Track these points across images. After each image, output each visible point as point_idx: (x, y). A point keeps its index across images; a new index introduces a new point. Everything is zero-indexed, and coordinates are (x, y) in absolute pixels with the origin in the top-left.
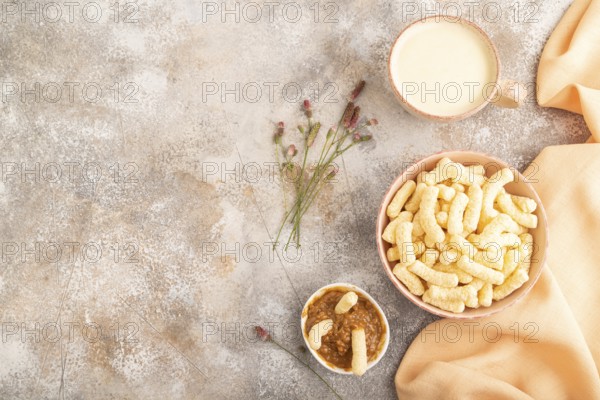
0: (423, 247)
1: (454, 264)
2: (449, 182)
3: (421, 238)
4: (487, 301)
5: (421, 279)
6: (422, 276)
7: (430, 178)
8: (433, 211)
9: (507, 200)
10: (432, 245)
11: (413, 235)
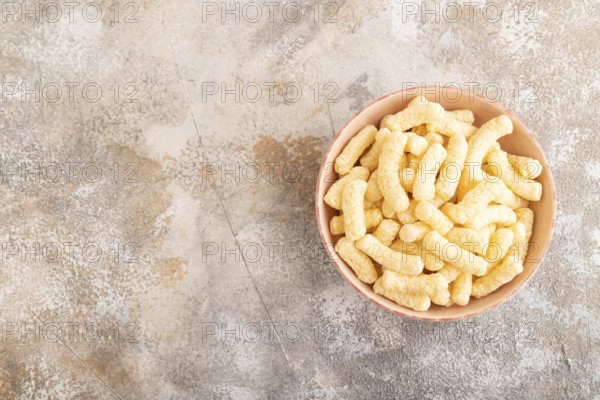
0: (379, 217)
1: (419, 243)
2: (422, 130)
3: (376, 203)
4: (463, 298)
5: (374, 262)
6: (373, 257)
7: (396, 122)
8: (397, 167)
9: (501, 158)
10: (391, 215)
11: (366, 198)
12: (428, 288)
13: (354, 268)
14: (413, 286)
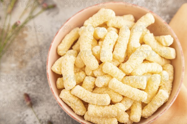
0: (84, 75)
2: (105, 25)
7: (89, 23)
8: (90, 46)
10: (90, 73)
12: (113, 111)
13: (72, 107)
14: (105, 112)
